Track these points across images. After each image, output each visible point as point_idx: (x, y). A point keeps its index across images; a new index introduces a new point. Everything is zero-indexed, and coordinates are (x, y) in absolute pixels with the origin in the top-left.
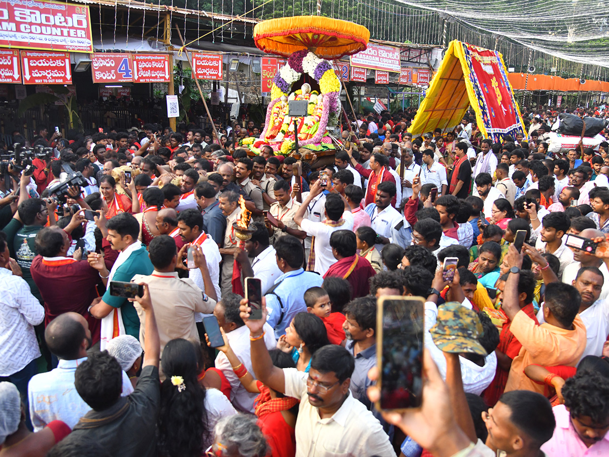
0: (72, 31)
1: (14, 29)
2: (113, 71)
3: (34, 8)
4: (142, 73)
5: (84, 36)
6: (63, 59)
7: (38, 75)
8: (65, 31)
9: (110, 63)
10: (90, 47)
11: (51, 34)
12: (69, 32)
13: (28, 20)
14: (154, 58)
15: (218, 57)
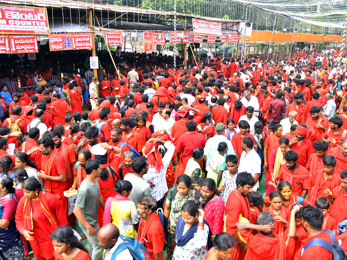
0: (38, 23)
1: (5, 23)
2: (61, 44)
3: (16, 11)
4: (77, 44)
5: (44, 25)
6: (33, 39)
7: (20, 48)
8: (34, 23)
9: (59, 39)
10: (48, 31)
11: (26, 25)
12: (36, 23)
13: (13, 17)
14: (83, 35)
15: (119, 33)
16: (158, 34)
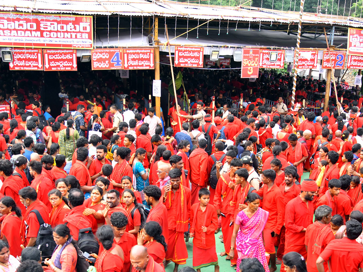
0: (79, 35)
1: (39, 36)
2: (107, 62)
3: (54, 21)
4: (131, 62)
5: (87, 37)
6: (72, 54)
7: (54, 65)
8: (74, 35)
9: (106, 56)
10: (91, 45)
11: (64, 38)
12: (76, 36)
13: (49, 29)
14: (141, 51)
15: (199, 49)
16: (270, 52)
